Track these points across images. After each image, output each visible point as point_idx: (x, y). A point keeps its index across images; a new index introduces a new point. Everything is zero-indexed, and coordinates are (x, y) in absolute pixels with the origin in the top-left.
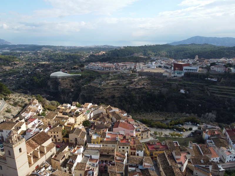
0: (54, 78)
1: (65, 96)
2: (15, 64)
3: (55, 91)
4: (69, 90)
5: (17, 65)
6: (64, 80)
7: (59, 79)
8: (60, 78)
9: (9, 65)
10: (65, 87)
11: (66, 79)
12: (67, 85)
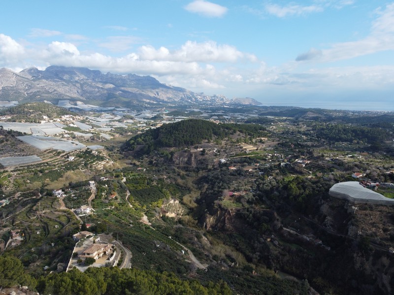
0: (339, 199)
1: (367, 260)
2: (261, 141)
3: (339, 235)
4: (381, 245)
5: (263, 143)
6: (365, 209)
7: (354, 204)
8: (356, 202)
9: (252, 143)
10: (370, 232)
11: (371, 208)
12: (374, 229)
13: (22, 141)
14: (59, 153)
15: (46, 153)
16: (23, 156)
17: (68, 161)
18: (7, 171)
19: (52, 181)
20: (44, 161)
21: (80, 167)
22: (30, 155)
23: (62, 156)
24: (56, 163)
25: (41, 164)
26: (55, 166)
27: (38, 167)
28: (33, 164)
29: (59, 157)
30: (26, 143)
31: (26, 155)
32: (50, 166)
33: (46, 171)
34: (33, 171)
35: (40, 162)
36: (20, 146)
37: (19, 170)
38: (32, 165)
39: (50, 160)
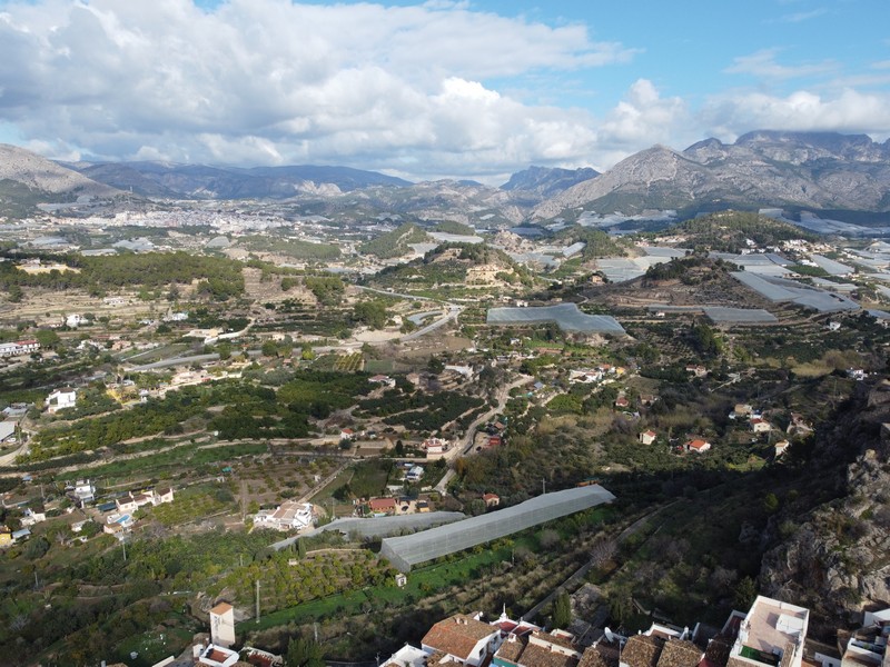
13: (739, 282)
14: (807, 312)
15: (781, 308)
16: (743, 307)
17: (828, 330)
18: (719, 331)
19: (800, 362)
20: (781, 323)
21: (856, 346)
22: (754, 307)
23: (815, 320)
24: (806, 331)
25: (776, 327)
26: (803, 334)
27: (771, 332)
28: (761, 325)
29: (807, 320)
30: (745, 286)
31: (748, 308)
32: (793, 333)
33: (789, 343)
34: (763, 338)
35: (773, 324)
36: (736, 290)
37: (739, 332)
38: (759, 327)
39: (791, 322)
